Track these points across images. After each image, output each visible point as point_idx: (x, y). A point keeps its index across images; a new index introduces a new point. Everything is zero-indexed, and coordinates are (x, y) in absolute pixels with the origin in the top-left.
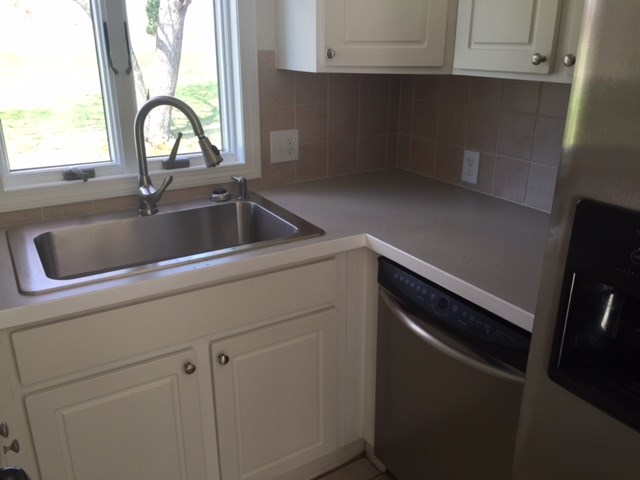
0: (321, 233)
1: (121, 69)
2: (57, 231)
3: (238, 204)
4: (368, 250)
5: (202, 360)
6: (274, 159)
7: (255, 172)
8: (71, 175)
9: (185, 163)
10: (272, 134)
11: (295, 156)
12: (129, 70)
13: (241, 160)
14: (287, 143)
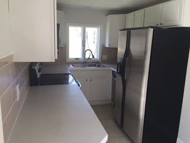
0: (105, 67)
1: (84, 46)
2: (74, 65)
3: (97, 64)
4: (111, 70)
5: (88, 80)
6: (103, 59)
7: (100, 61)
8: (76, 59)
9: (91, 59)
10: (103, 56)
11: (107, 59)
12: (85, 46)
13: (98, 59)
14: (105, 57)
